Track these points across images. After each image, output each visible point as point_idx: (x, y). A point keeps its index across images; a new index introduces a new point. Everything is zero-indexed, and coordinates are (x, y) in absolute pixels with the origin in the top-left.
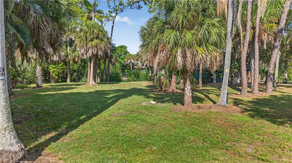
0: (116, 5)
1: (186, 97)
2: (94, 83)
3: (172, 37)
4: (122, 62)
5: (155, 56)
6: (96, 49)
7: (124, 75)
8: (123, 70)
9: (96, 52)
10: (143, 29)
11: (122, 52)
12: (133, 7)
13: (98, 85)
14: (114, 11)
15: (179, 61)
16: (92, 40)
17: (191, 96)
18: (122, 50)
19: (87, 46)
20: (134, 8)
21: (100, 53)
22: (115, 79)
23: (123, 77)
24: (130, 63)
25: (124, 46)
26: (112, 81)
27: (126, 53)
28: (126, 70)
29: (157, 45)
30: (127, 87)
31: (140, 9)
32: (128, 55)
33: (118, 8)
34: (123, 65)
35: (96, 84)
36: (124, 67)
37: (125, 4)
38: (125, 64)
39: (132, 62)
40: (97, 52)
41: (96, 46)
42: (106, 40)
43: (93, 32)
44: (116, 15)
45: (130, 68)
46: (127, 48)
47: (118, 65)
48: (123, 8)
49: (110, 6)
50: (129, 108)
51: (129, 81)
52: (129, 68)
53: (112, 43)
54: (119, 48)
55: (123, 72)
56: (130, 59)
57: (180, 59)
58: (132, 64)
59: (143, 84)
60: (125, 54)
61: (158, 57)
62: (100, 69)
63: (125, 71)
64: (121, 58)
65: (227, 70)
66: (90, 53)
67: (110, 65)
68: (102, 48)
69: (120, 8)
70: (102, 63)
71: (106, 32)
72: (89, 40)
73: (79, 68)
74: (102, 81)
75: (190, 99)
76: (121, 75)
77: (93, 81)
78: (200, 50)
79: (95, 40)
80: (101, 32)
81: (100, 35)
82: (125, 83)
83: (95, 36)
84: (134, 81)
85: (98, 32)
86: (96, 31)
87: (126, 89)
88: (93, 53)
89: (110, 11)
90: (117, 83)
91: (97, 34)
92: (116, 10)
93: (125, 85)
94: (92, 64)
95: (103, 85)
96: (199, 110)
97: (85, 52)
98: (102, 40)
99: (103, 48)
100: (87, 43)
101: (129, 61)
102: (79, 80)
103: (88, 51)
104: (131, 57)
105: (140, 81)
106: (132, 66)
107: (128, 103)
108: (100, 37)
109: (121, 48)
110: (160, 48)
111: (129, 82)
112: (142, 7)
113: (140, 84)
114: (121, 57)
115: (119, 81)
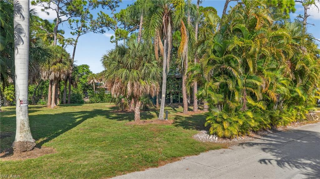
0: (79, 26)
1: (136, 115)
2: (55, 105)
3: (124, 74)
4: (84, 82)
5: (112, 86)
6: (58, 73)
7: (86, 96)
8: (85, 91)
9: (58, 75)
10: (105, 57)
11: (83, 71)
12: (96, 31)
13: (60, 107)
14: (77, 33)
15: (128, 90)
16: (55, 64)
17: (139, 114)
18: (83, 69)
19: (49, 70)
20: (97, 33)
21: (63, 76)
22: (76, 101)
23: (84, 98)
24: (92, 84)
25: (86, 65)
26: (73, 103)
27: (88, 72)
28: (88, 90)
29: (114, 79)
30: (89, 109)
31: (103, 33)
32: (90, 74)
33: (81, 30)
34: (85, 85)
35: (57, 107)
36: (86, 87)
37: (88, 27)
38: (87, 85)
39: (95, 83)
40: (60, 75)
41: (59, 70)
42: (68, 63)
43: (56, 56)
44: (79, 36)
45: (93, 88)
46: (89, 67)
47: (79, 85)
48: (86, 30)
49: (72, 27)
50: (92, 125)
51: (92, 102)
52: (91, 88)
53: (74, 64)
54: (81, 67)
55: (84, 93)
56: (92, 79)
57: (129, 89)
58: (95, 84)
59: (106, 106)
60: (88, 74)
61: (114, 86)
62: (60, 90)
63: (87, 92)
64: (83, 79)
65: (163, 95)
66: (52, 77)
67: (72, 86)
68: (65, 71)
69: (83, 30)
70: (62, 84)
71: (69, 55)
72: (52, 64)
73: (36, 89)
74: (62, 103)
75: (139, 116)
76: (83, 96)
77: (55, 104)
78: (143, 83)
79: (58, 64)
80: (65, 56)
81: (63, 60)
82: (88, 105)
83: (58, 60)
84: (97, 103)
85: (61, 56)
86: (59, 55)
87: (88, 110)
88: (55, 76)
89: (72, 32)
90: (79, 105)
91: (60, 58)
92: (79, 32)
93: (88, 107)
94: (54, 87)
95: (65, 107)
96: (143, 123)
97: (48, 75)
98: (65, 64)
99: (67, 72)
100: (49, 66)
101: (92, 81)
102: (36, 103)
103: (50, 74)
104: (94, 77)
105: (104, 102)
106: (95, 87)
107: (91, 122)
108: (63, 61)
109: (83, 67)
110: (116, 81)
111: (91, 104)
112: (105, 32)
113: (104, 106)
114: (83, 77)
115: (82, 103)
